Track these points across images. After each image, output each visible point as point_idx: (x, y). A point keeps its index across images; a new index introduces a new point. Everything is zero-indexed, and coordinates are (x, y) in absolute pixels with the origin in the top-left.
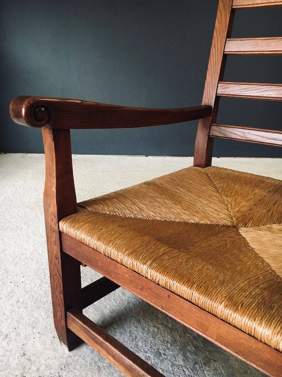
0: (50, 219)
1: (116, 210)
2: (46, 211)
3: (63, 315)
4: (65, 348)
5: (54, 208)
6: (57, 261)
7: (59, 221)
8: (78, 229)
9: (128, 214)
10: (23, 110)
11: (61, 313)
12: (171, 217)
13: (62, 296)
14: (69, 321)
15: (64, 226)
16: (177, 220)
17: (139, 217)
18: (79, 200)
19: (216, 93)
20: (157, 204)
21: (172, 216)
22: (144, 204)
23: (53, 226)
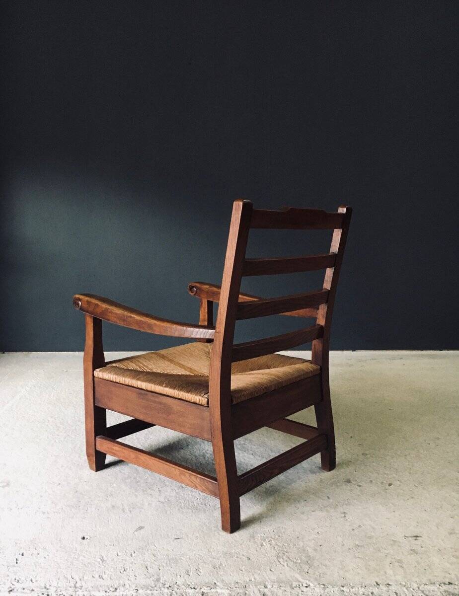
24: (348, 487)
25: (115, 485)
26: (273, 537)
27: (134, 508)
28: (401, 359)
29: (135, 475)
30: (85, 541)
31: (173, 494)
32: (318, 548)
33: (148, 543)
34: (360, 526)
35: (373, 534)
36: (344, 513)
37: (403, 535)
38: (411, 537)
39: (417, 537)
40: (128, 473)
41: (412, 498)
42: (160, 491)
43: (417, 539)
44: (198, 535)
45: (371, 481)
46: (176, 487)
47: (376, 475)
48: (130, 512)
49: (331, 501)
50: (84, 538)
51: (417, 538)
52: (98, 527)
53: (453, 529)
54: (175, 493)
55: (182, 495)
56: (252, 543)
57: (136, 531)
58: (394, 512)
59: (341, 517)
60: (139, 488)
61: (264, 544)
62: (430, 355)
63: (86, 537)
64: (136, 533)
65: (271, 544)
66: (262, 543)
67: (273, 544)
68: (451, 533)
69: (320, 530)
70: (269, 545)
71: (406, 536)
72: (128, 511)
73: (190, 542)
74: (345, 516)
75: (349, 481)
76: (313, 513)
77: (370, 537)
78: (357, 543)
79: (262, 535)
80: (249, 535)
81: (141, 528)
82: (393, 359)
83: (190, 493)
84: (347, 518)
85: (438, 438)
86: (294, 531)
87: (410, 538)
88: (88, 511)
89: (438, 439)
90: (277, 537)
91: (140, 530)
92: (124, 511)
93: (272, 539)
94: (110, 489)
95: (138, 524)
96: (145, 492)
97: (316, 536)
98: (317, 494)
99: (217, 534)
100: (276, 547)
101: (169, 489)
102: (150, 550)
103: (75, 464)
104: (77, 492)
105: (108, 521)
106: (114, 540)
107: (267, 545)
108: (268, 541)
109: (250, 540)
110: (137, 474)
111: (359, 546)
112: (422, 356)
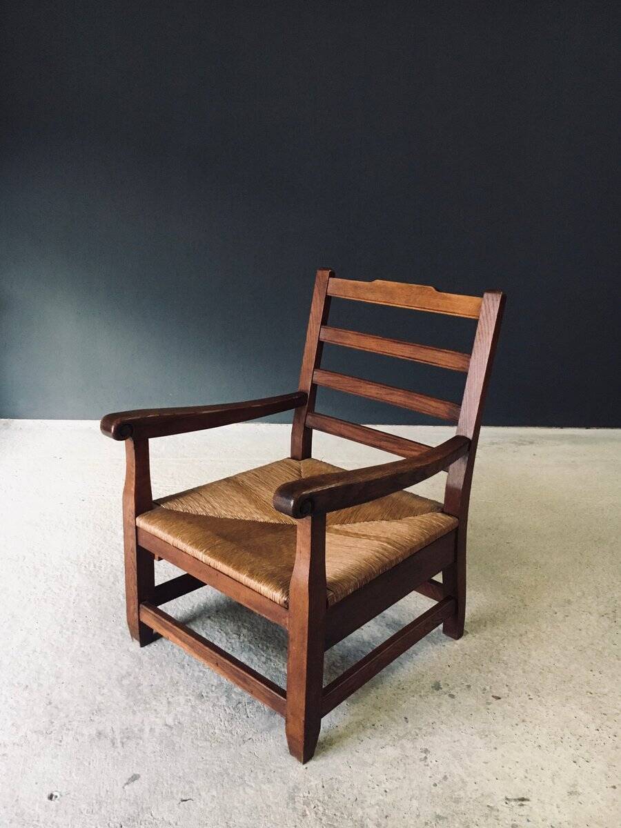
0: (128, 516)
1: (190, 508)
2: (124, 507)
3: (137, 607)
4: (137, 643)
5: (132, 506)
6: (132, 554)
7: (136, 517)
8: (152, 524)
9: (201, 512)
10: (113, 429)
11: (134, 606)
12: (241, 516)
13: (136, 588)
14: (142, 612)
15: (141, 522)
16: (247, 519)
17: (211, 515)
18: (154, 498)
19: (312, 381)
20: (231, 503)
21: (244, 515)
22: (218, 503)
23: (131, 521)
24: (433, 699)
25: (105, 691)
26: (321, 799)
27: (128, 738)
28: (531, 443)
29: (137, 670)
30: (53, 803)
31: (188, 710)
32: (383, 822)
33: (142, 808)
34: (445, 778)
35: (462, 794)
36: (426, 751)
37: (504, 797)
38: (515, 800)
39: (523, 799)
40: (128, 666)
41: (523, 721)
42: (169, 703)
43: (523, 805)
44: (214, 793)
45: (469, 686)
46: (193, 695)
47: (476, 673)
48: (123, 743)
49: (409, 725)
50: (51, 797)
51: (524, 803)
52: (73, 774)
53: (574, 786)
54: (190, 709)
55: (200, 712)
56: (291, 811)
57: (127, 784)
58: (496, 748)
59: (421, 760)
60: (139, 697)
61: (307, 812)
62: (573, 436)
63: (55, 794)
64: (126, 787)
65: (316, 813)
66: (305, 811)
67: (320, 815)
68: (570, 793)
69: (388, 786)
70: (313, 814)
71: (507, 799)
72: (119, 745)
73: (202, 807)
74: (426, 758)
75: (437, 687)
76: (382, 751)
77: (457, 801)
78: (438, 812)
79: (306, 795)
80: (287, 795)
81: (135, 778)
82: (520, 445)
83: (211, 709)
84: (428, 760)
85: (569, 600)
86: (352, 786)
87: (513, 803)
88: (63, 743)
89: (569, 602)
90: (326, 798)
91: (133, 781)
92: (114, 744)
93: (319, 804)
94: (99, 698)
95: (131, 770)
96: (148, 706)
97: (381, 797)
98: (391, 713)
99: (241, 792)
100: (324, 818)
101: (182, 699)
102: (143, 823)
103: (53, 645)
104: (50, 703)
105: (90, 764)
106: (94, 801)
107: (311, 816)
108: (313, 806)
109: (288, 804)
110: (140, 669)
111: (439, 817)
112: (562, 438)
